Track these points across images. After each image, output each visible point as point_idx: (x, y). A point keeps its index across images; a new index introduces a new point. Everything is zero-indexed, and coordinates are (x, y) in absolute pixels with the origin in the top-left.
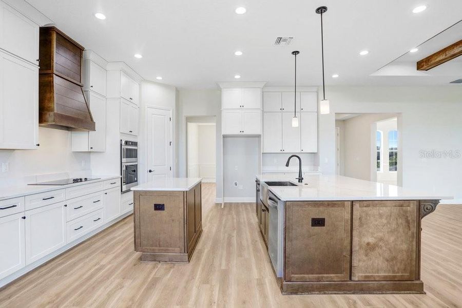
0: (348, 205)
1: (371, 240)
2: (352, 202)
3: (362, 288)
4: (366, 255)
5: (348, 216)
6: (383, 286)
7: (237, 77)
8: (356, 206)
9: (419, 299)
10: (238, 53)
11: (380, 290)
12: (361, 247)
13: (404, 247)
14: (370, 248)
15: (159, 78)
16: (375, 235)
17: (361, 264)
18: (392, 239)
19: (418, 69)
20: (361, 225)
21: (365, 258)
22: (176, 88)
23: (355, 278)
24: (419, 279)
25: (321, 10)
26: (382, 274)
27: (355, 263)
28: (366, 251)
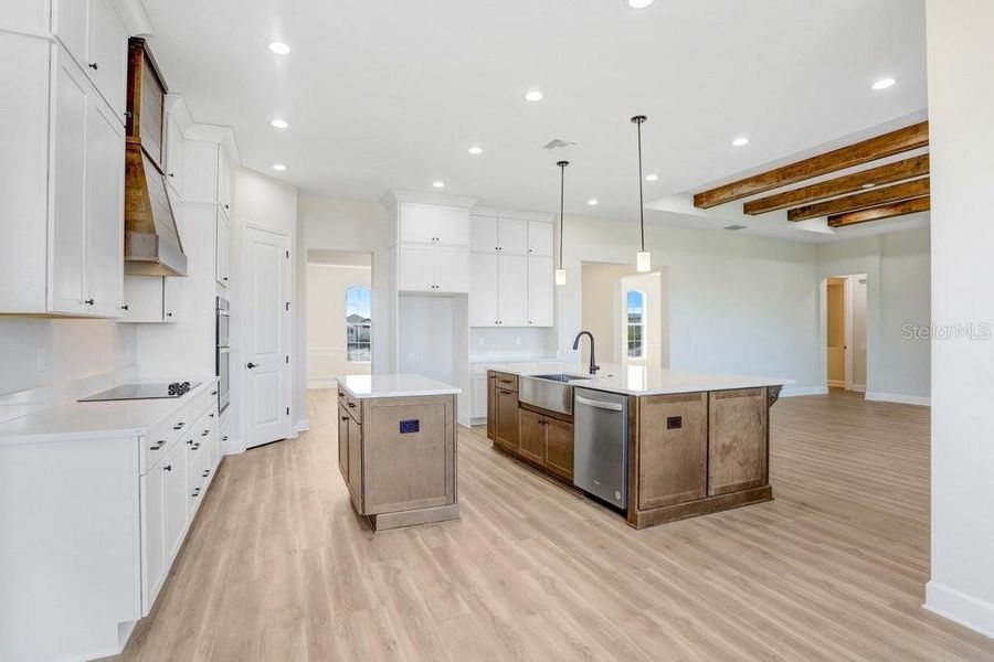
0: (704, 396)
1: (727, 441)
2: (708, 392)
3: (718, 506)
4: (722, 462)
5: (704, 413)
6: (737, 497)
7: (438, 184)
8: (712, 398)
9: (769, 510)
10: (475, 150)
11: (735, 504)
12: (717, 452)
13: (756, 446)
14: (726, 450)
15: (280, 167)
16: (730, 434)
17: (717, 472)
18: (745, 438)
19: (695, 205)
20: (717, 422)
21: (720, 465)
22: (299, 189)
23: (712, 493)
24: (767, 482)
25: (639, 119)
26: (737, 482)
27: (712, 474)
28: (722, 455)
